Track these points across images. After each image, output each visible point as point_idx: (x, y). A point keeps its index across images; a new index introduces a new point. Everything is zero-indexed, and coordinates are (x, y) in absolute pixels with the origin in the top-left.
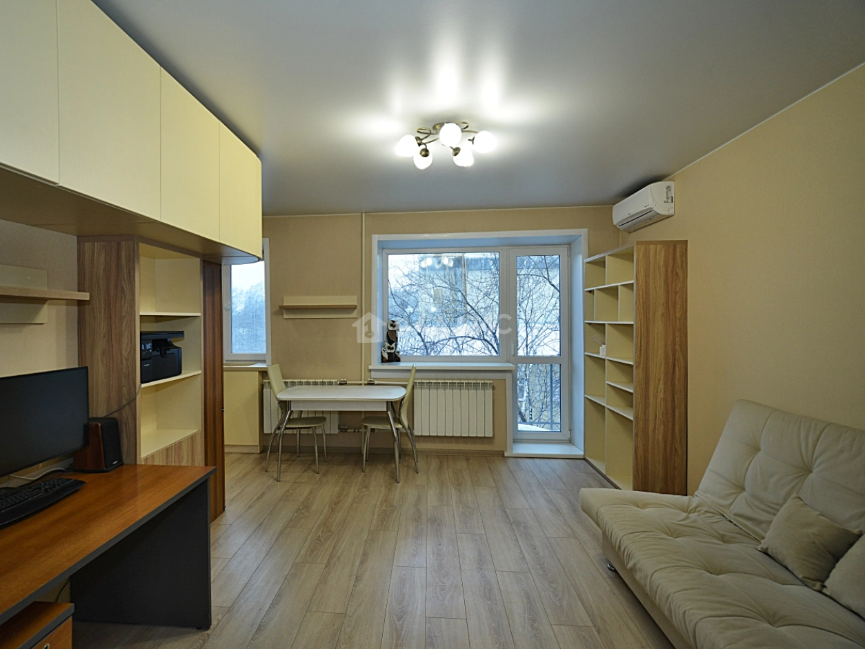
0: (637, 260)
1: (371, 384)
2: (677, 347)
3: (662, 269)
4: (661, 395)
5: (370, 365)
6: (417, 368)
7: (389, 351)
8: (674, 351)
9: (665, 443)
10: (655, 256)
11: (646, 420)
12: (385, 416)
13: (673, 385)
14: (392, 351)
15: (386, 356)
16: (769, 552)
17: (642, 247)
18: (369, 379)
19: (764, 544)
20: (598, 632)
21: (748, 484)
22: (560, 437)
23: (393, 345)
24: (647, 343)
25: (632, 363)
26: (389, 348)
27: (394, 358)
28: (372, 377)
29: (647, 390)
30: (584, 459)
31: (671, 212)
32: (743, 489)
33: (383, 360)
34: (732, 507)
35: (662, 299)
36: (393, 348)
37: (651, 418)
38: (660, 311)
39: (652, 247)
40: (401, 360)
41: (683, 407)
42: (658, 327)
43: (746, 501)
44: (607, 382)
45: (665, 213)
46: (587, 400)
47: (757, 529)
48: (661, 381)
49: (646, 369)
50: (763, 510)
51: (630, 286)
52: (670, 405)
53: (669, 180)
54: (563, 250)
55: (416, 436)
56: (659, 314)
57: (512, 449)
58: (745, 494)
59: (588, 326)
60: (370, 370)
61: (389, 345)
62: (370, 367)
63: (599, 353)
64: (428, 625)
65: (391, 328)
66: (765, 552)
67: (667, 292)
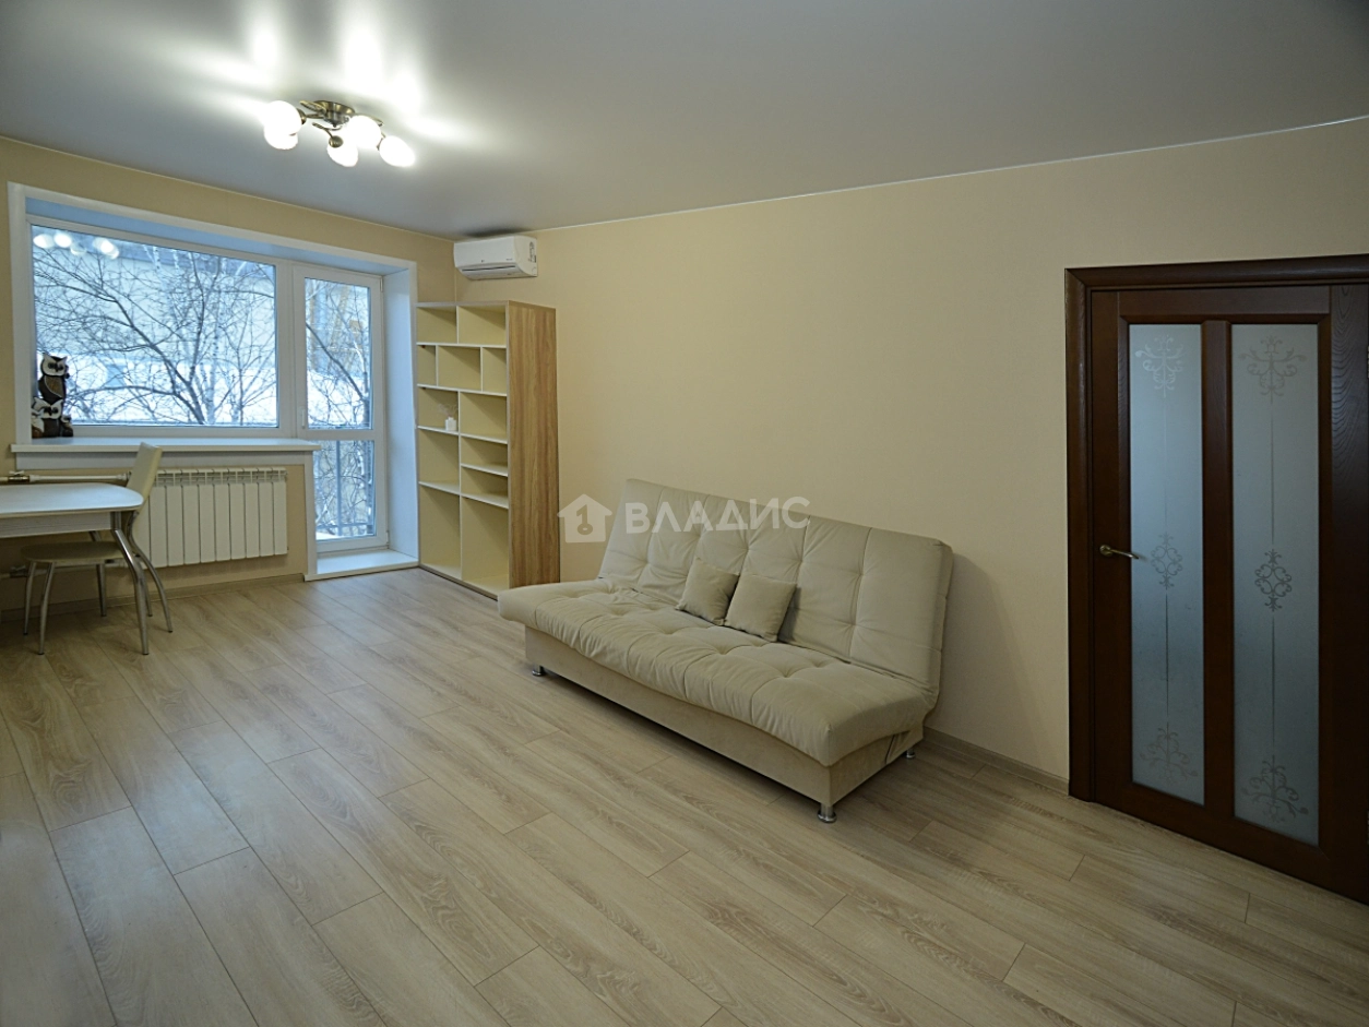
0: (511, 323)
1: (18, 481)
2: (549, 425)
3: (534, 338)
4: (535, 478)
5: (15, 443)
6: (165, 450)
7: (47, 416)
8: (546, 429)
9: (540, 529)
10: (527, 321)
11: (522, 508)
12: (111, 539)
13: (546, 465)
14: (55, 416)
15: (41, 426)
16: (687, 609)
17: (515, 309)
18: (12, 472)
19: (681, 603)
20: (568, 732)
21: (651, 557)
22: (374, 542)
23: (57, 405)
24: (522, 418)
25: (505, 442)
26: (48, 410)
27: (58, 428)
28: (19, 467)
29: (522, 472)
30: (419, 567)
31: (534, 273)
32: (646, 562)
33: (36, 434)
34: (640, 580)
35: (535, 371)
36: (56, 411)
37: (527, 504)
38: (533, 382)
39: (524, 310)
40: (75, 433)
41: (555, 489)
42: (532, 401)
43: (653, 573)
44: (461, 464)
45: (529, 273)
46: (422, 489)
47: (665, 594)
48: (536, 462)
49: (521, 450)
50: (668, 577)
51: (500, 353)
52: (543, 487)
53: (529, 235)
54: (375, 282)
55: (159, 569)
56: (532, 387)
57: (315, 568)
58: (649, 566)
59: (422, 391)
60: (15, 455)
61: (46, 404)
62: (15, 449)
63: (444, 427)
64: (389, 805)
65: (51, 372)
66: (684, 611)
67: (539, 363)
